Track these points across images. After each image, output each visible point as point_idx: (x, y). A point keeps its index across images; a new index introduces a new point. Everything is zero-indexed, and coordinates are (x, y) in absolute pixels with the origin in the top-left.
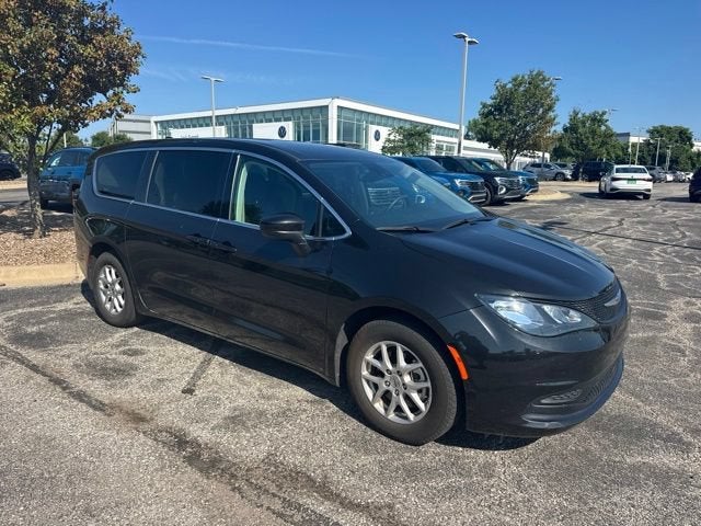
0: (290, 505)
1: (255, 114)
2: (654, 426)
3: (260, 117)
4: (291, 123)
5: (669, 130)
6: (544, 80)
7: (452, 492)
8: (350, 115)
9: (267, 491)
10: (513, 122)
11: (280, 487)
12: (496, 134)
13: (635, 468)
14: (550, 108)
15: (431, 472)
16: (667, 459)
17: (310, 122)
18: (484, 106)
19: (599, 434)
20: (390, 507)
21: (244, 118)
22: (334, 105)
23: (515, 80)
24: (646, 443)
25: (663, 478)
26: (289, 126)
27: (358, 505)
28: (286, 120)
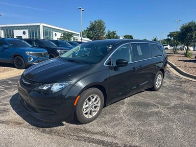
0: (79, 137)
1: (14, 27)
2: (150, 103)
3: (16, 28)
4: (27, 30)
5: (128, 36)
6: (102, 22)
7: (117, 125)
8: (47, 28)
9: (70, 135)
10: (95, 33)
11: (74, 133)
12: (91, 36)
13: (151, 113)
14: (104, 30)
15: (110, 122)
16: (155, 110)
17: (34, 30)
18: (88, 28)
19: (140, 107)
20: (104, 132)
21: (10, 28)
22: (41, 25)
23: (95, 21)
24: (150, 107)
25: (156, 113)
26: (27, 31)
27: (96, 133)
28: (25, 29)
